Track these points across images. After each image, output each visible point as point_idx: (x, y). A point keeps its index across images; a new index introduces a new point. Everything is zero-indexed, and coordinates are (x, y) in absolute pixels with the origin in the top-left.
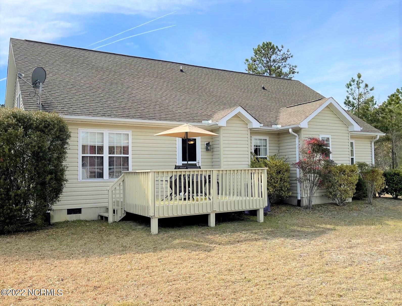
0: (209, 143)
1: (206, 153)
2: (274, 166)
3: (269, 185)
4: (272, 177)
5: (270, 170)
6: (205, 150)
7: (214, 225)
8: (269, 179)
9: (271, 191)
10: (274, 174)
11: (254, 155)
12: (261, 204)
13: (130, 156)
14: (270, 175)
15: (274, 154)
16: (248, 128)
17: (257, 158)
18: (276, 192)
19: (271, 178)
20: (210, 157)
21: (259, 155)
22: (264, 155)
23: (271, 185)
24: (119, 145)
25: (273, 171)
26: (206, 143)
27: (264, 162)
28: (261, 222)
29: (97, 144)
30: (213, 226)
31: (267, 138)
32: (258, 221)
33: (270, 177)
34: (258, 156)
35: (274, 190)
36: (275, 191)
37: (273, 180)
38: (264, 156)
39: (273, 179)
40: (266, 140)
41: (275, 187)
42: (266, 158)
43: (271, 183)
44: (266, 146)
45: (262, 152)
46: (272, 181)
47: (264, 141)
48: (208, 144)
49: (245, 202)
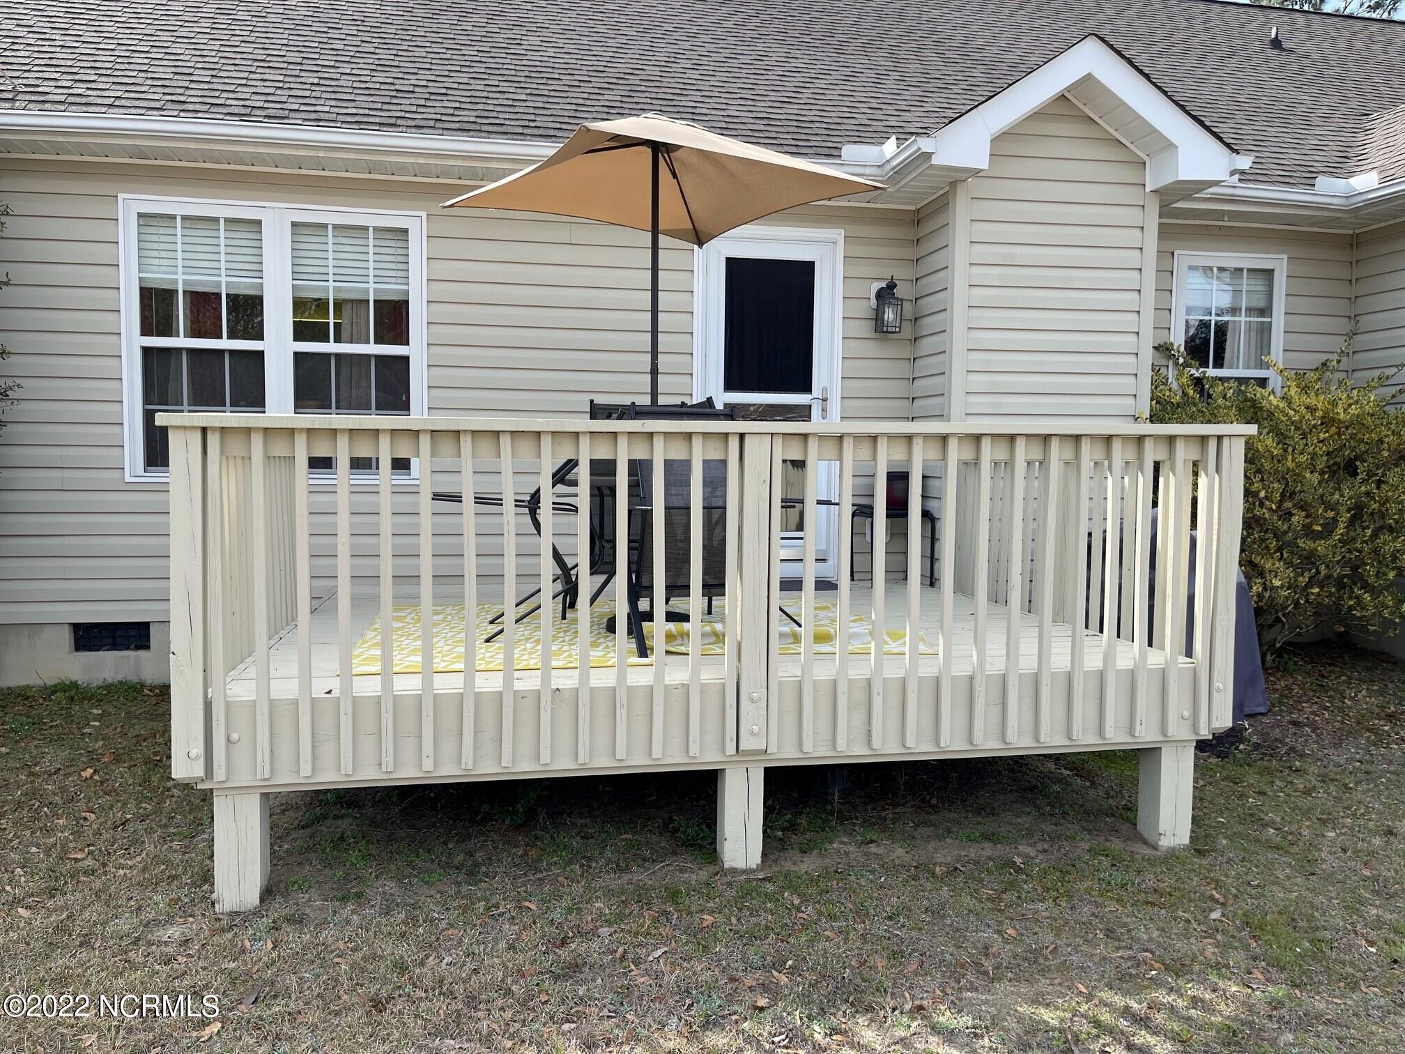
0: (891, 286)
1: (872, 349)
2: (1314, 426)
3: (1267, 547)
4: (1293, 493)
5: (1285, 450)
6: (865, 329)
7: (755, 859)
8: (1270, 510)
9: (1277, 583)
10: (1308, 475)
11: (1181, 361)
12: (1178, 705)
13: (416, 350)
14: (1276, 485)
15: (1315, 360)
16: (1148, 190)
17: (1198, 382)
18: (1316, 590)
19: (1281, 502)
20: (902, 369)
21: (1219, 363)
22: (1252, 363)
23: (1280, 549)
24: (352, 290)
25: (1303, 458)
26: (876, 286)
27: (1246, 400)
28: (1165, 843)
29: (224, 282)
30: (740, 865)
31: (1279, 263)
32: (1145, 835)
33: (1277, 496)
34: (1212, 372)
35: (1303, 581)
36: (1309, 585)
37: (1298, 518)
38: (1248, 368)
39: (1302, 508)
40: (1270, 273)
41: (1310, 559)
42: (1263, 382)
43: (1285, 533)
44: (1265, 311)
45: (1239, 344)
46: (1295, 519)
47: (1259, 285)
48: (886, 294)
49: (1029, 690)
